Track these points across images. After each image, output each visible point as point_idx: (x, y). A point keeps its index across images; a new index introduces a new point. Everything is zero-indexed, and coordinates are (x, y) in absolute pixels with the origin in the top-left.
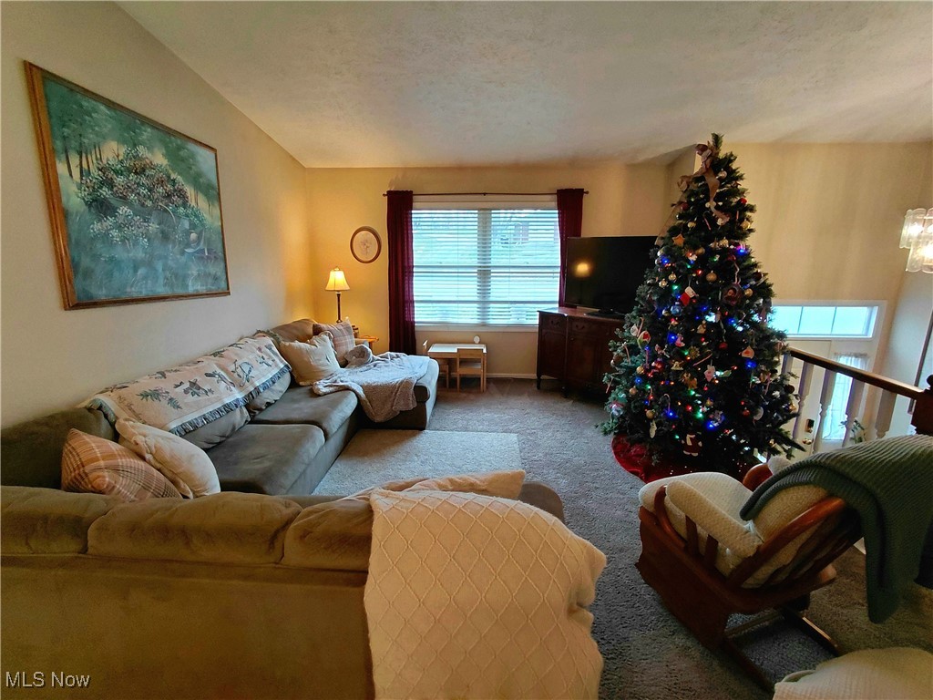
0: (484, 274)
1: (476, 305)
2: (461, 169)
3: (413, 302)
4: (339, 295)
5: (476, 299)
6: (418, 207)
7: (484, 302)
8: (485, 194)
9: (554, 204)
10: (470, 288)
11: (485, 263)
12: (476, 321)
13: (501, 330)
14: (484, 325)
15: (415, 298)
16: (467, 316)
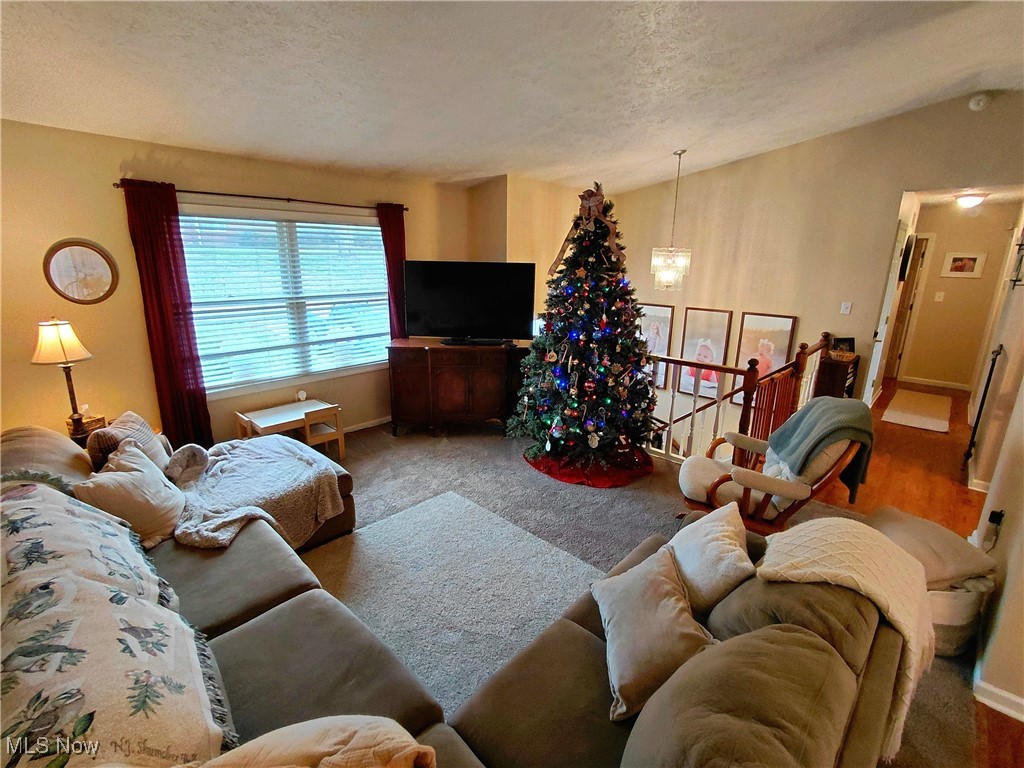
0: (298, 308)
1: (292, 350)
2: (249, 159)
3: (198, 358)
4: (67, 371)
5: (293, 342)
6: (187, 211)
7: (302, 346)
8: (289, 200)
9: (375, 220)
10: (280, 329)
11: (297, 293)
12: (294, 372)
13: (331, 377)
14: (307, 374)
15: (200, 353)
16: (282, 367)
